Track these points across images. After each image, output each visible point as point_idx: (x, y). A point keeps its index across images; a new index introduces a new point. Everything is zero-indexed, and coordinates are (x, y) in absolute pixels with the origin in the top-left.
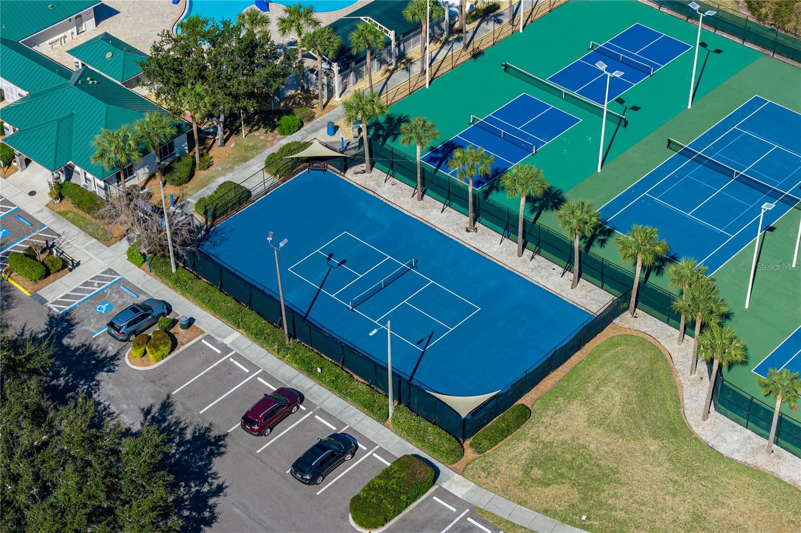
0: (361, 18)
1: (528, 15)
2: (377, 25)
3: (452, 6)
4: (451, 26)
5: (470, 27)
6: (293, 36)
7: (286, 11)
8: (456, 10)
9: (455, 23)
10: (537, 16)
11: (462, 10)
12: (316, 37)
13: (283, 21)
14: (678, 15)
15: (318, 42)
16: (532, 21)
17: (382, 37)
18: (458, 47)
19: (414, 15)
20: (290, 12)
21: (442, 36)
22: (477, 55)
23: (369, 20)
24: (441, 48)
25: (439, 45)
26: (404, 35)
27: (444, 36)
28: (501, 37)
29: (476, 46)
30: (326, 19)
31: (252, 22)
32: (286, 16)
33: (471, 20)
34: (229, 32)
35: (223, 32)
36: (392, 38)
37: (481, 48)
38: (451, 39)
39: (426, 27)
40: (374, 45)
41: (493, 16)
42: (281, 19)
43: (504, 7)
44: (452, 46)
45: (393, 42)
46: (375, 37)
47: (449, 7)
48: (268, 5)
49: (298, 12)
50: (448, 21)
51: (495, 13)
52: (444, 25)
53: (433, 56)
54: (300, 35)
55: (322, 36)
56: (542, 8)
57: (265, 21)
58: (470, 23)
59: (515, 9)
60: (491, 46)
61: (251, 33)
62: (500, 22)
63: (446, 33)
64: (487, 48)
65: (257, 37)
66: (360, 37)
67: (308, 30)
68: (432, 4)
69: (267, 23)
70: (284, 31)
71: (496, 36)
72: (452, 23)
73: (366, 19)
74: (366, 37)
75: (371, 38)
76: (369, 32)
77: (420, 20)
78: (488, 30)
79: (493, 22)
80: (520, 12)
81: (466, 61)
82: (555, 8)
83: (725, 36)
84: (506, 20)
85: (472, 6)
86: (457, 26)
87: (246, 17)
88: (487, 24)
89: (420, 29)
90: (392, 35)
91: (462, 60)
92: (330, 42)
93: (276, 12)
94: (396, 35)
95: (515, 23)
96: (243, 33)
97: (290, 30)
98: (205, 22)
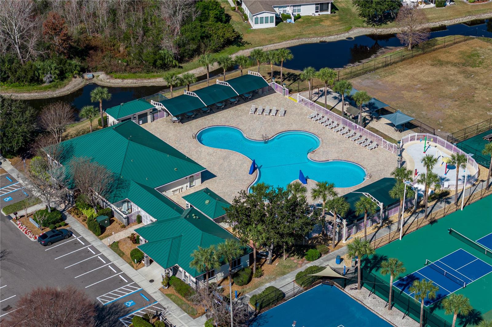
0: (363, 193)
1: (467, 200)
2: (372, 198)
3: (420, 190)
4: (418, 203)
5: (430, 205)
6: (320, 201)
7: (317, 185)
8: (422, 193)
9: (421, 201)
10: (472, 201)
11: (425, 194)
12: (334, 202)
13: (315, 191)
15: (336, 206)
16: (469, 204)
17: (375, 206)
18: (422, 216)
19: (396, 194)
20: (320, 186)
21: (412, 209)
22: (433, 222)
23: (368, 195)
24: (411, 216)
25: (409, 214)
26: (389, 206)
27: (414, 209)
28: (449, 212)
29: (433, 216)
30: (341, 191)
31: (296, 190)
32: (317, 188)
33: (431, 200)
34: (281, 195)
35: (278, 194)
36: (381, 207)
37: (436, 218)
38: (417, 211)
39: (403, 203)
40: (369, 211)
41: (445, 199)
42: (314, 190)
43: (452, 194)
44: (418, 215)
45: (381, 210)
46: (371, 206)
47: (418, 191)
48: (306, 180)
49: (325, 186)
50: (417, 200)
51: (447, 197)
52: (414, 202)
53: (406, 220)
54: (324, 200)
55: (338, 203)
56: (476, 196)
57: (304, 190)
58: (430, 202)
59: (459, 196)
60: (442, 217)
61: (295, 197)
62: (449, 203)
63: (414, 207)
64: (440, 219)
65: (298, 200)
66: (361, 205)
67: (330, 198)
68: (407, 189)
69: (305, 191)
70: (315, 197)
71: (446, 211)
72: (419, 201)
73: (366, 194)
74: (365, 206)
75: (368, 206)
76: (367, 202)
77: (399, 198)
78: (441, 207)
79: (444, 202)
80: (462, 197)
81: (426, 225)
82: (485, 197)
84: (453, 202)
85: (432, 192)
86: (422, 203)
87: (293, 187)
88: (441, 203)
89: (399, 203)
90: (381, 205)
91: (424, 224)
92: (343, 207)
93: (311, 185)
94: (384, 205)
95: (458, 204)
96: (290, 197)
97: (319, 197)
98: (267, 187)
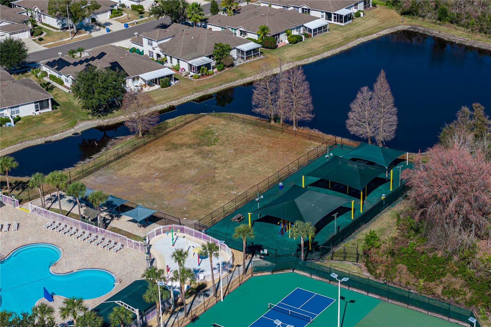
0: (115, 302)
1: (225, 289)
2: (126, 306)
3: (175, 287)
4: (175, 301)
5: (188, 301)
6: (70, 318)
7: (64, 303)
8: (178, 290)
9: (178, 299)
10: (232, 289)
11: (182, 291)
12: (86, 319)
13: (63, 310)
14: (324, 280)
15: (88, 322)
16: (228, 293)
17: (130, 315)
18: (181, 315)
19: (150, 298)
20: (67, 303)
21: (170, 309)
22: (194, 319)
23: (121, 303)
24: (171, 316)
25: (169, 315)
26: (145, 311)
27: (172, 309)
28: (209, 306)
29: (193, 313)
30: (91, 304)
31: (43, 313)
32: (65, 306)
33: (188, 296)
34: (26, 321)
35: (22, 321)
36: (137, 314)
37: (197, 315)
38: (176, 310)
39: (160, 305)
40: (125, 321)
41: (202, 292)
42: (61, 308)
43: (210, 286)
44: (177, 315)
45: (138, 317)
46: (126, 316)
47: (174, 288)
48: (52, 297)
49: (73, 303)
50: (173, 299)
51: (204, 290)
52: (171, 301)
53: (165, 323)
54: (75, 318)
55: (90, 318)
56: (234, 283)
57: (51, 311)
58: (188, 298)
59: (216, 286)
60: (203, 312)
61: (42, 320)
62: (207, 295)
63: (172, 306)
64: (200, 315)
65: (46, 323)
66: (115, 317)
67: (80, 314)
68: (162, 290)
69: (52, 312)
70: (64, 317)
71: (206, 305)
72: (176, 299)
73: (119, 302)
74: (120, 317)
75: (123, 316)
76: (121, 312)
77: (155, 301)
78: (200, 302)
79: (203, 296)
80: (220, 287)
81: (188, 324)
82: (243, 283)
83: (356, 291)
84: (212, 294)
85: (188, 286)
86: (179, 300)
87: (38, 309)
88: (199, 298)
89: (155, 306)
90: (137, 311)
91: (185, 324)
92: (96, 322)
93: (58, 303)
94: (139, 311)
95: (218, 295)
96: (37, 321)
97: (68, 315)
98: (10, 315)
